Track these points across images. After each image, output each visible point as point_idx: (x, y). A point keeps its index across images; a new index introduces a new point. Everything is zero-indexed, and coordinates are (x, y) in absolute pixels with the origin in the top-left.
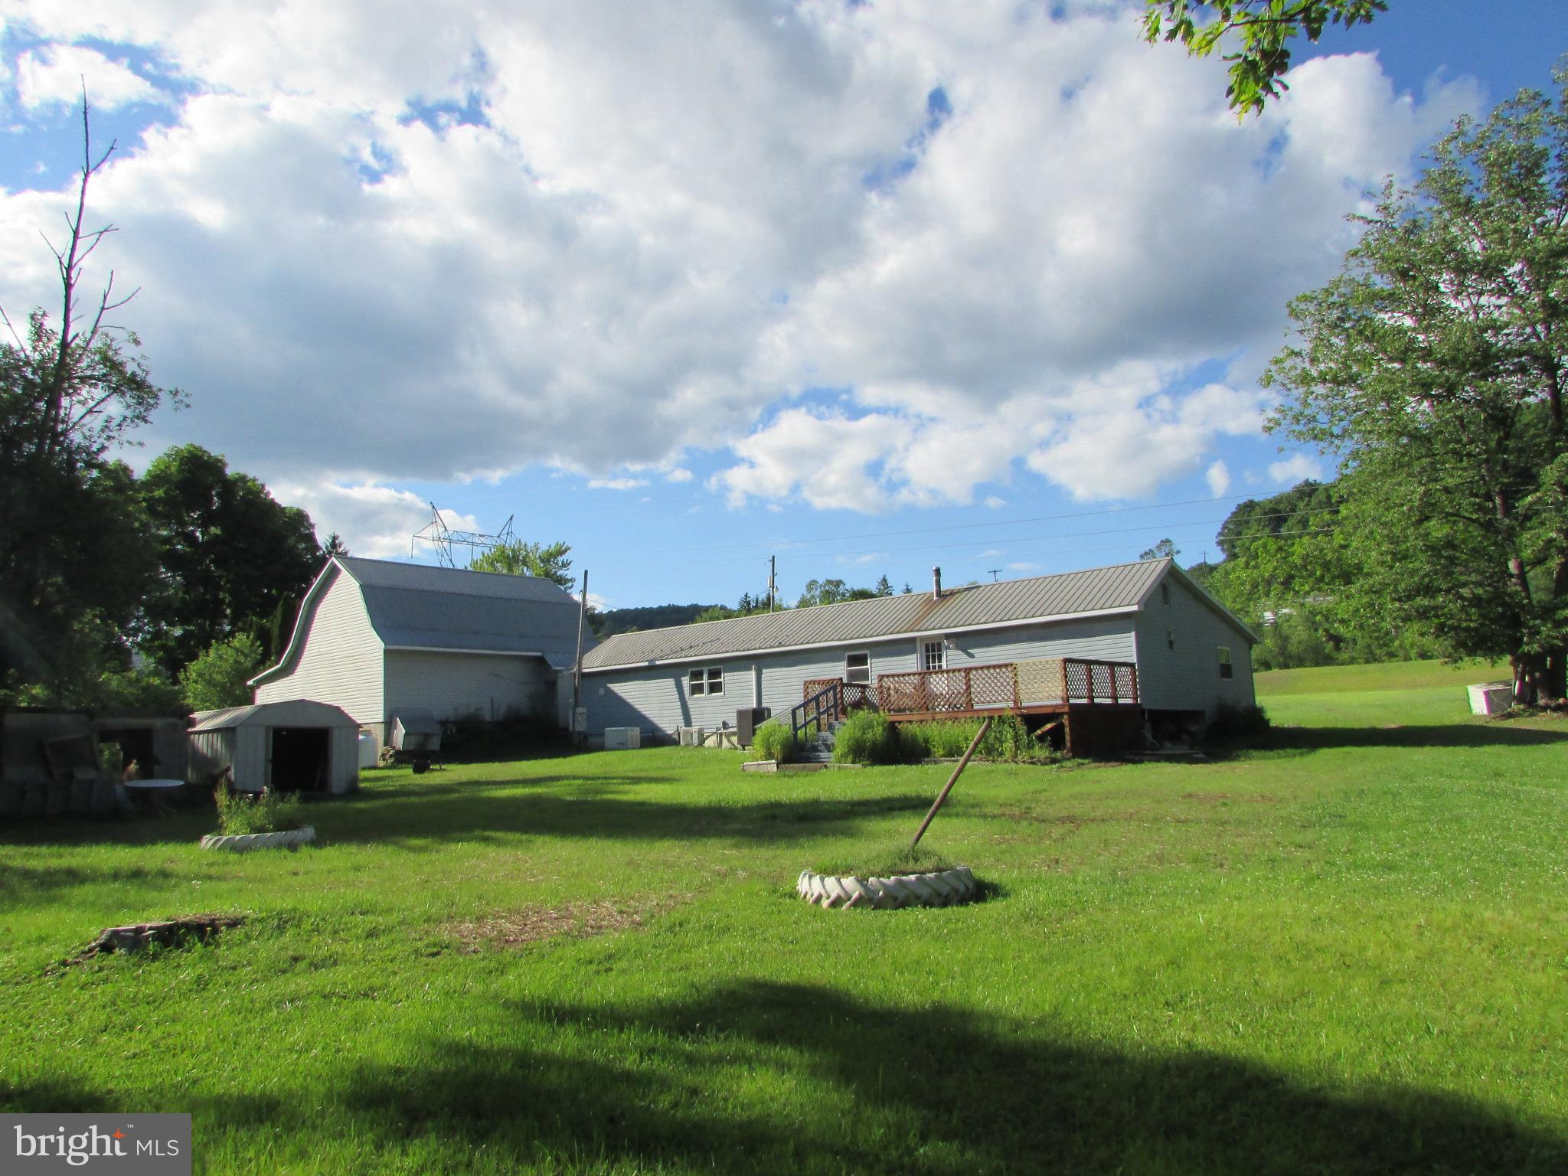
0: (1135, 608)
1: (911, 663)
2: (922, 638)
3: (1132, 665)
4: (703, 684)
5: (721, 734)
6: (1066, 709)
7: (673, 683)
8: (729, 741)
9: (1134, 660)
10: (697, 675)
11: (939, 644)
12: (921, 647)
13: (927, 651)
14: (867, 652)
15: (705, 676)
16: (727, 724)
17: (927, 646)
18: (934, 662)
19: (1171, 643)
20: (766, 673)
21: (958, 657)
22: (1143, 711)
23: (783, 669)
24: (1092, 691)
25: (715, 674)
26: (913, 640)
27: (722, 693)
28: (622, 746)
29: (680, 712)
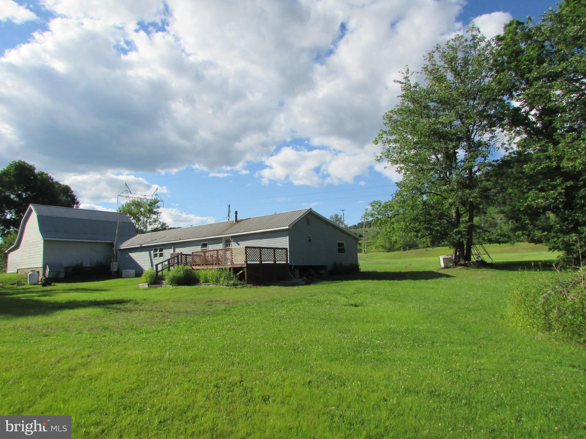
0: (287, 227)
1: (220, 246)
2: (224, 237)
3: (286, 249)
4: (157, 254)
6: (245, 266)
7: (148, 253)
9: (287, 246)
10: (156, 250)
11: (229, 240)
12: (223, 241)
13: (226, 242)
14: (207, 242)
15: (158, 251)
17: (226, 240)
18: (228, 246)
19: (310, 241)
20: (177, 250)
21: (235, 245)
22: (291, 266)
24: (261, 258)
25: (161, 250)
26: (221, 238)
27: (163, 257)
28: (127, 277)
29: (150, 263)
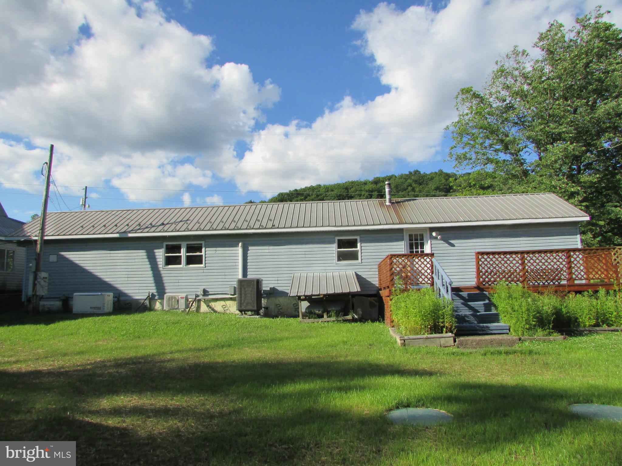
1: (400, 247)
2: (408, 229)
4: (181, 256)
5: (199, 301)
7: (145, 254)
8: (208, 306)
10: (173, 248)
11: (422, 236)
12: (406, 237)
13: (411, 240)
14: (358, 238)
15: (183, 250)
16: (208, 292)
17: (410, 236)
18: (417, 248)
20: (253, 250)
21: (441, 245)
23: (272, 247)
25: (195, 248)
26: (401, 230)
27: (203, 265)
29: (151, 280)
